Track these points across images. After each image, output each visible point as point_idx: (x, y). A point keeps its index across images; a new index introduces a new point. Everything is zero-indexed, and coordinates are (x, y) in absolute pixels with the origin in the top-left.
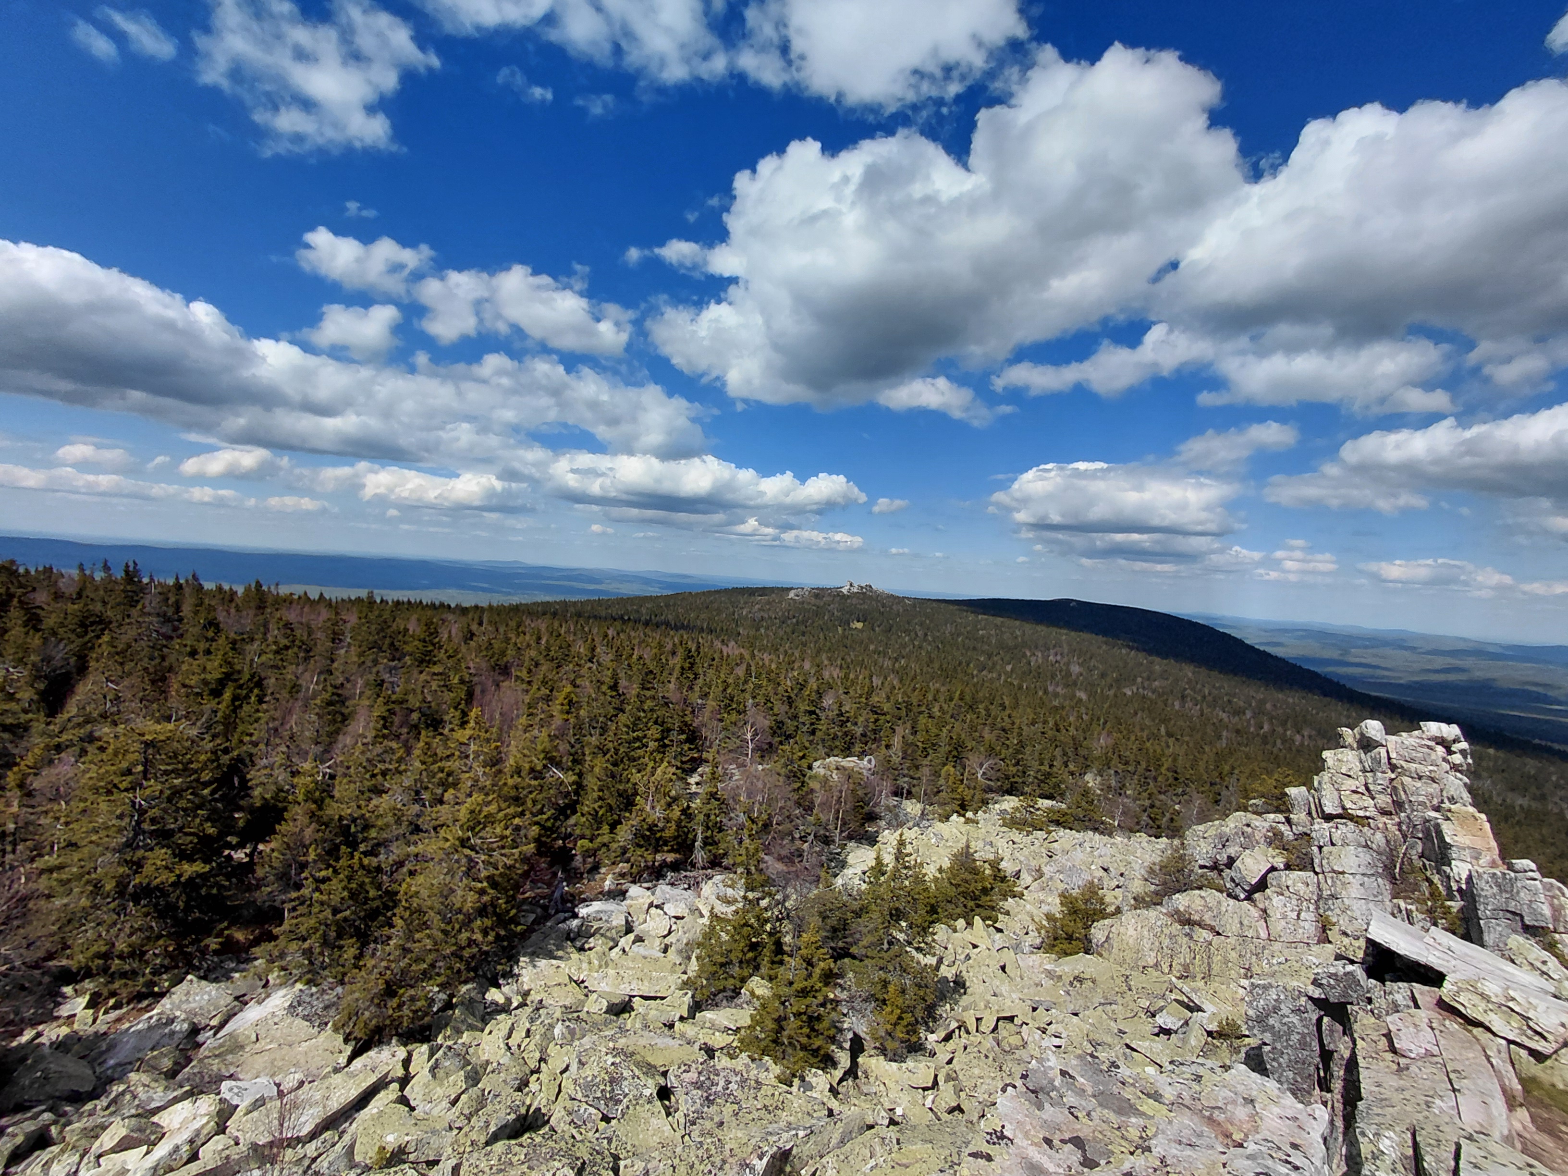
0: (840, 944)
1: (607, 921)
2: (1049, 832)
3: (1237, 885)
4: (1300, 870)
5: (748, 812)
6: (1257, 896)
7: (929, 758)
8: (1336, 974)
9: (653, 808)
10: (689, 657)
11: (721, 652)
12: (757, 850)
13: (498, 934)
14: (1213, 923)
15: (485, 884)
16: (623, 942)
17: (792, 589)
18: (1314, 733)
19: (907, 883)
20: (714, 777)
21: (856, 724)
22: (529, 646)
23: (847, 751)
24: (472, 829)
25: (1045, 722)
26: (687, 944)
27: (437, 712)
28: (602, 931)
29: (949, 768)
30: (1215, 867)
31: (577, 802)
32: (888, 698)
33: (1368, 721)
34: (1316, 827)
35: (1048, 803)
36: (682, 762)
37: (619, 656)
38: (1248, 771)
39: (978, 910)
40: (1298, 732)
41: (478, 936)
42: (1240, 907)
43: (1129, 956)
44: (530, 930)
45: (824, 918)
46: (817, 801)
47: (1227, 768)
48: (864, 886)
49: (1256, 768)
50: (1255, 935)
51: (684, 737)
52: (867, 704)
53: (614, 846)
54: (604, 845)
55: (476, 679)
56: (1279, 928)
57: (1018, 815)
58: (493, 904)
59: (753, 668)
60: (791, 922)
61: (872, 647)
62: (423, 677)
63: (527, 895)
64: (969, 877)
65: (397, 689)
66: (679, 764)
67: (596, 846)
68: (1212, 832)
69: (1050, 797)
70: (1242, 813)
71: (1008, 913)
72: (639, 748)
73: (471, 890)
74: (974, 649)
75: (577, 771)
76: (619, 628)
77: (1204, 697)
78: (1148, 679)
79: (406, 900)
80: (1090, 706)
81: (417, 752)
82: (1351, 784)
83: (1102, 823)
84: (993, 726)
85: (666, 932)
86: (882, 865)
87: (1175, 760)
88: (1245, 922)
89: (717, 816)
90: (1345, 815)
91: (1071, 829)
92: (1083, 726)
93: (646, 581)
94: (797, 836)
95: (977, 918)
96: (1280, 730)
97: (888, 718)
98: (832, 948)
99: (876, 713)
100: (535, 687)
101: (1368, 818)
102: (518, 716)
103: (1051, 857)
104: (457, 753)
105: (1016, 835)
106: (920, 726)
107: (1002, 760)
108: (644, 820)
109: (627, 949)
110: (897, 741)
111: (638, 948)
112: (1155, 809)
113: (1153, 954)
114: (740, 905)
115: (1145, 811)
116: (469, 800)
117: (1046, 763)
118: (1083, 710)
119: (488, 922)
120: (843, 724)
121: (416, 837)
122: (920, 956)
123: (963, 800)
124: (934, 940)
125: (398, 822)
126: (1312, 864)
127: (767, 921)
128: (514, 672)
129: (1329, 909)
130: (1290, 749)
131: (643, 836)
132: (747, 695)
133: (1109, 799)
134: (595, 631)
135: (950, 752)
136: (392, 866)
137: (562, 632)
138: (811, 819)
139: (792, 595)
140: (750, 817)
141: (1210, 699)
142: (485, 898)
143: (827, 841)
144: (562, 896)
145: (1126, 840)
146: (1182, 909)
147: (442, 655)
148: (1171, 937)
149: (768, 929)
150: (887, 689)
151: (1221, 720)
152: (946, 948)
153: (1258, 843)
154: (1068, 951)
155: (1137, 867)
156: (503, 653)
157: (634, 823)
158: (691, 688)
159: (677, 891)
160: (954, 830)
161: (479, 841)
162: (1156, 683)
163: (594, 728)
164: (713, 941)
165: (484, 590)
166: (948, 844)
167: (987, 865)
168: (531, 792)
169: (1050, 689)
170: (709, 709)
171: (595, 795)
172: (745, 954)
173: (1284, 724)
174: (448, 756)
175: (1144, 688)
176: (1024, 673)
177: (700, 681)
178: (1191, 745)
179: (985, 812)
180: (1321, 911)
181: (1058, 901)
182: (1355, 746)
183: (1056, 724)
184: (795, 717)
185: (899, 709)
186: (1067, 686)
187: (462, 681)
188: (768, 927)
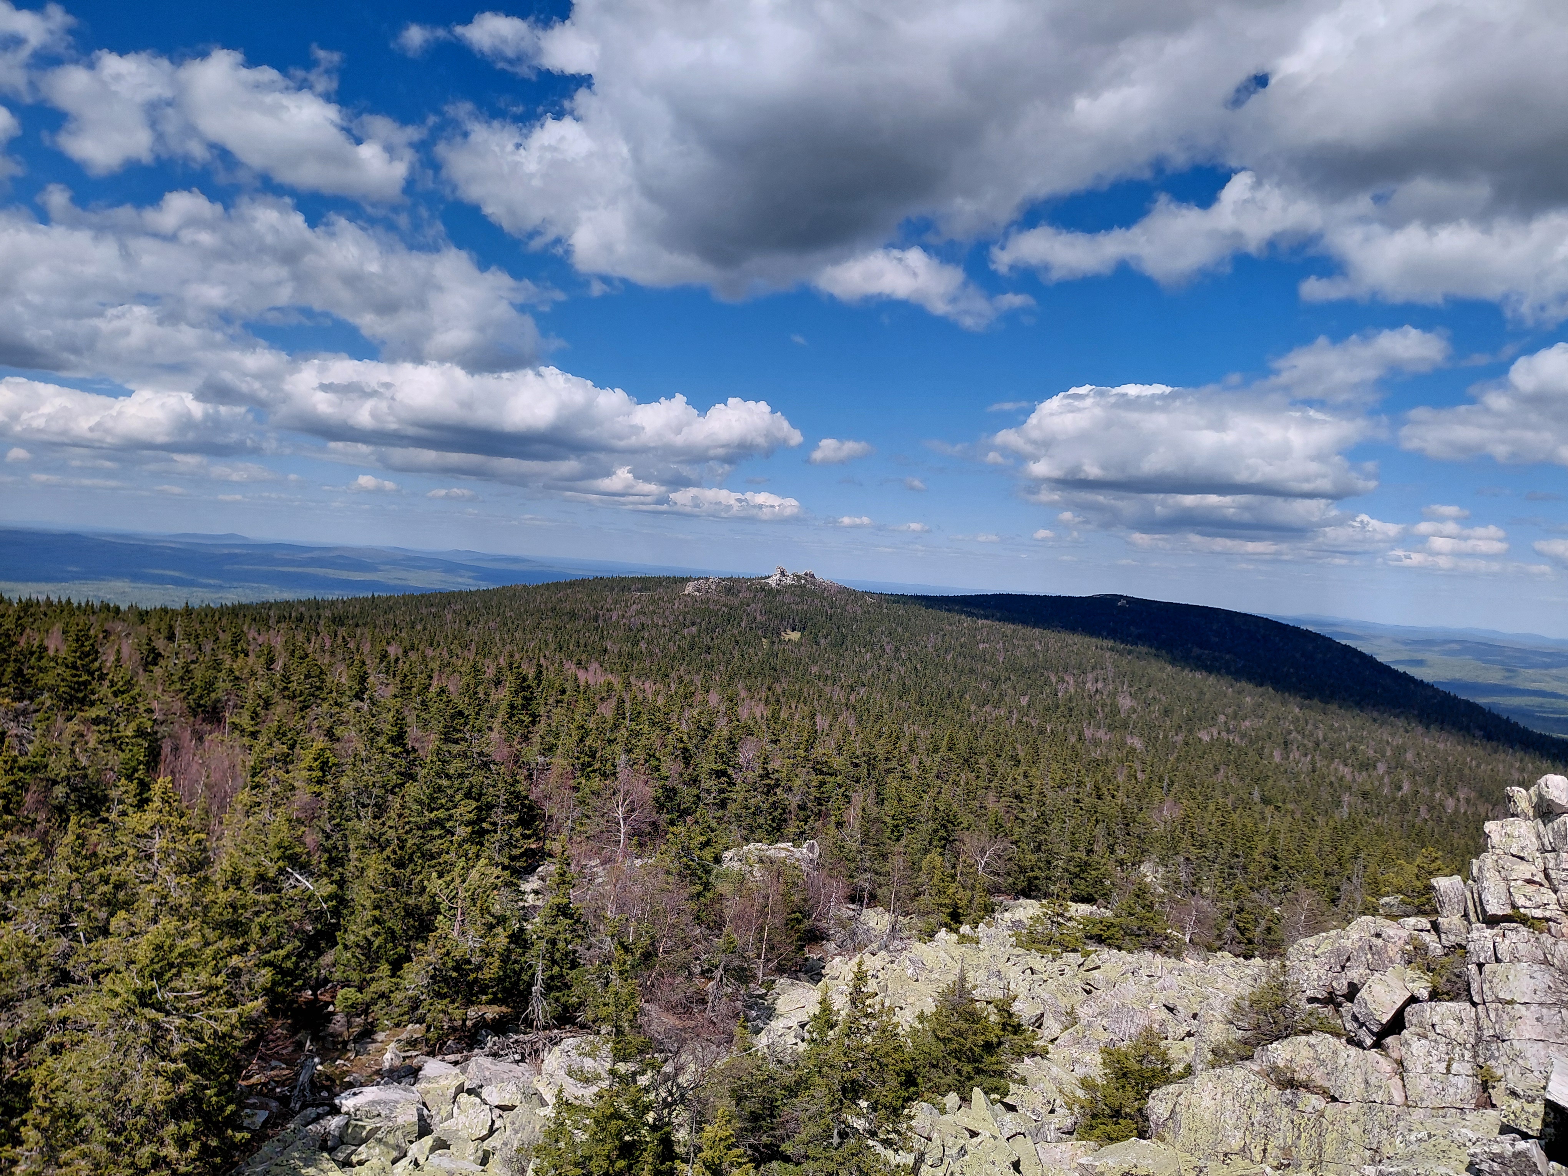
0: (765, 1139)
1: (387, 1117)
2: (1087, 955)
3: (1362, 1025)
4: (1451, 1000)
5: (618, 936)
6: (1390, 1040)
7: (903, 841)
8: (1501, 1156)
9: (463, 933)
10: (523, 689)
11: (576, 679)
12: (632, 995)
13: (204, 1146)
14: (1327, 1084)
15: (182, 1065)
16: (414, 1150)
17: (688, 580)
18: (1473, 795)
19: (869, 1039)
20: (563, 880)
21: (790, 789)
22: (253, 673)
23: (776, 832)
24: (159, 976)
25: (1080, 784)
26: (518, 1151)
27: (97, 784)
28: (379, 1135)
29: (934, 856)
30: (1331, 1000)
31: (337, 927)
32: (840, 749)
33: (1550, 777)
34: (1475, 935)
35: (1082, 909)
36: (512, 858)
37: (405, 690)
38: (1379, 853)
39: (978, 1079)
40: (1451, 794)
41: (171, 1151)
42: (1365, 1059)
43: (1204, 1138)
44: (260, 1136)
45: (740, 1100)
46: (729, 913)
47: (1349, 849)
48: (802, 1047)
49: (1391, 849)
50: (1386, 1099)
51: (514, 817)
52: (806, 759)
53: (397, 997)
54: (382, 995)
55: (163, 729)
56: (1421, 1088)
57: (1040, 929)
58: (196, 1096)
59: (627, 705)
60: (687, 1108)
61: (815, 669)
62: (74, 726)
63: (253, 1080)
64: (963, 1025)
65: (30, 747)
66: (506, 862)
67: (368, 999)
68: (1325, 947)
69: (1088, 900)
70: (1370, 918)
71: (1023, 1081)
72: (441, 837)
73: (158, 1073)
74: (971, 671)
75: (336, 877)
76: (407, 644)
77: (1317, 744)
78: (1235, 716)
79: (45, 1097)
80: (1148, 759)
81: (62, 851)
82: (1523, 870)
83: (1167, 938)
84: (1000, 793)
85: (485, 1132)
86: (831, 1011)
87: (1273, 839)
88: (1373, 1081)
89: (568, 942)
90: (1516, 917)
91: (1120, 949)
92: (1138, 790)
93: (450, 566)
94: (697, 970)
95: (976, 1089)
96: (1425, 791)
97: (839, 779)
98: (751, 1146)
99: (822, 773)
100: (263, 740)
101: (1548, 920)
102: (235, 790)
103: (1089, 992)
104: (131, 851)
105: (1035, 960)
106: (890, 792)
107: (1015, 843)
108: (448, 954)
109: (421, 1161)
110: (853, 815)
111: (440, 1159)
112: (1244, 915)
113: (1239, 1134)
114: (605, 1084)
115: (1229, 917)
116: (152, 928)
117: (1081, 847)
118: (1137, 766)
119: (188, 1126)
120: (770, 790)
121: (62, 990)
122: (890, 1153)
123: (956, 906)
124: (910, 1128)
125: (32, 967)
126: (1468, 990)
127: (647, 1108)
128: (229, 717)
129: (1492, 1056)
130: (1440, 819)
131: (446, 980)
132: (618, 748)
133: (1177, 902)
134: (366, 648)
135: (936, 831)
136: (21, 1040)
137: (310, 650)
138: (720, 942)
139: (689, 588)
140: (621, 944)
141: (1325, 746)
142: (184, 1088)
143: (743, 975)
144: (312, 1081)
145: (1201, 964)
146: (1281, 1064)
147: (104, 690)
148: (1267, 1107)
149: (651, 1121)
150: (838, 734)
151: (1342, 779)
152: (929, 1139)
153: (1392, 962)
154: (1114, 1136)
155: (1217, 1003)
156: (210, 686)
157: (432, 958)
158: (526, 738)
159: (504, 1066)
160: (942, 954)
161: (171, 996)
162: (1247, 723)
163: (364, 806)
164: (562, 1144)
165: (177, 582)
166: (934, 976)
167: (991, 1008)
168: (257, 914)
169: (1088, 733)
170: (555, 771)
171: (368, 915)
172: (612, 1163)
173: (1431, 781)
174: (117, 858)
175: (1229, 731)
176: (1047, 709)
177: (541, 727)
178: (1298, 816)
179: (989, 925)
180: (1481, 1060)
181: (1099, 1059)
182: (1531, 814)
183: (1097, 788)
184: (695, 781)
185: (856, 765)
186: (1111, 728)
187: (140, 733)
188: (650, 1117)
